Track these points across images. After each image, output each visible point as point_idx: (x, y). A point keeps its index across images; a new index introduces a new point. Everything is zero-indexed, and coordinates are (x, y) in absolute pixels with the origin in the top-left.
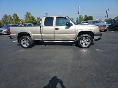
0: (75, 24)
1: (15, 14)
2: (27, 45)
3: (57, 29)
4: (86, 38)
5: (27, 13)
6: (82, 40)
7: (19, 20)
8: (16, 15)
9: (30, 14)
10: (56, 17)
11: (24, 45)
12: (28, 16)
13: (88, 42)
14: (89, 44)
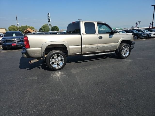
3: (101, 38)
4: (125, 47)
6: (123, 50)
10: (97, 22)
14: (127, 53)
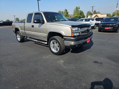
1: (65, 10)
3: (33, 26)
4: (56, 42)
5: (76, 8)
7: (69, 15)
8: (67, 11)
9: (79, 9)
10: (35, 13)
12: (77, 11)
13: (58, 47)
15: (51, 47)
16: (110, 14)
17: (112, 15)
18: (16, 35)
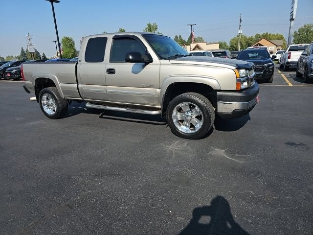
0: (161, 58)
2: (54, 111)
4: (190, 105)
10: (113, 35)
11: (49, 111)
13: (196, 120)
15: (174, 121)
16: (225, 43)
17: (228, 45)
18: (39, 99)
